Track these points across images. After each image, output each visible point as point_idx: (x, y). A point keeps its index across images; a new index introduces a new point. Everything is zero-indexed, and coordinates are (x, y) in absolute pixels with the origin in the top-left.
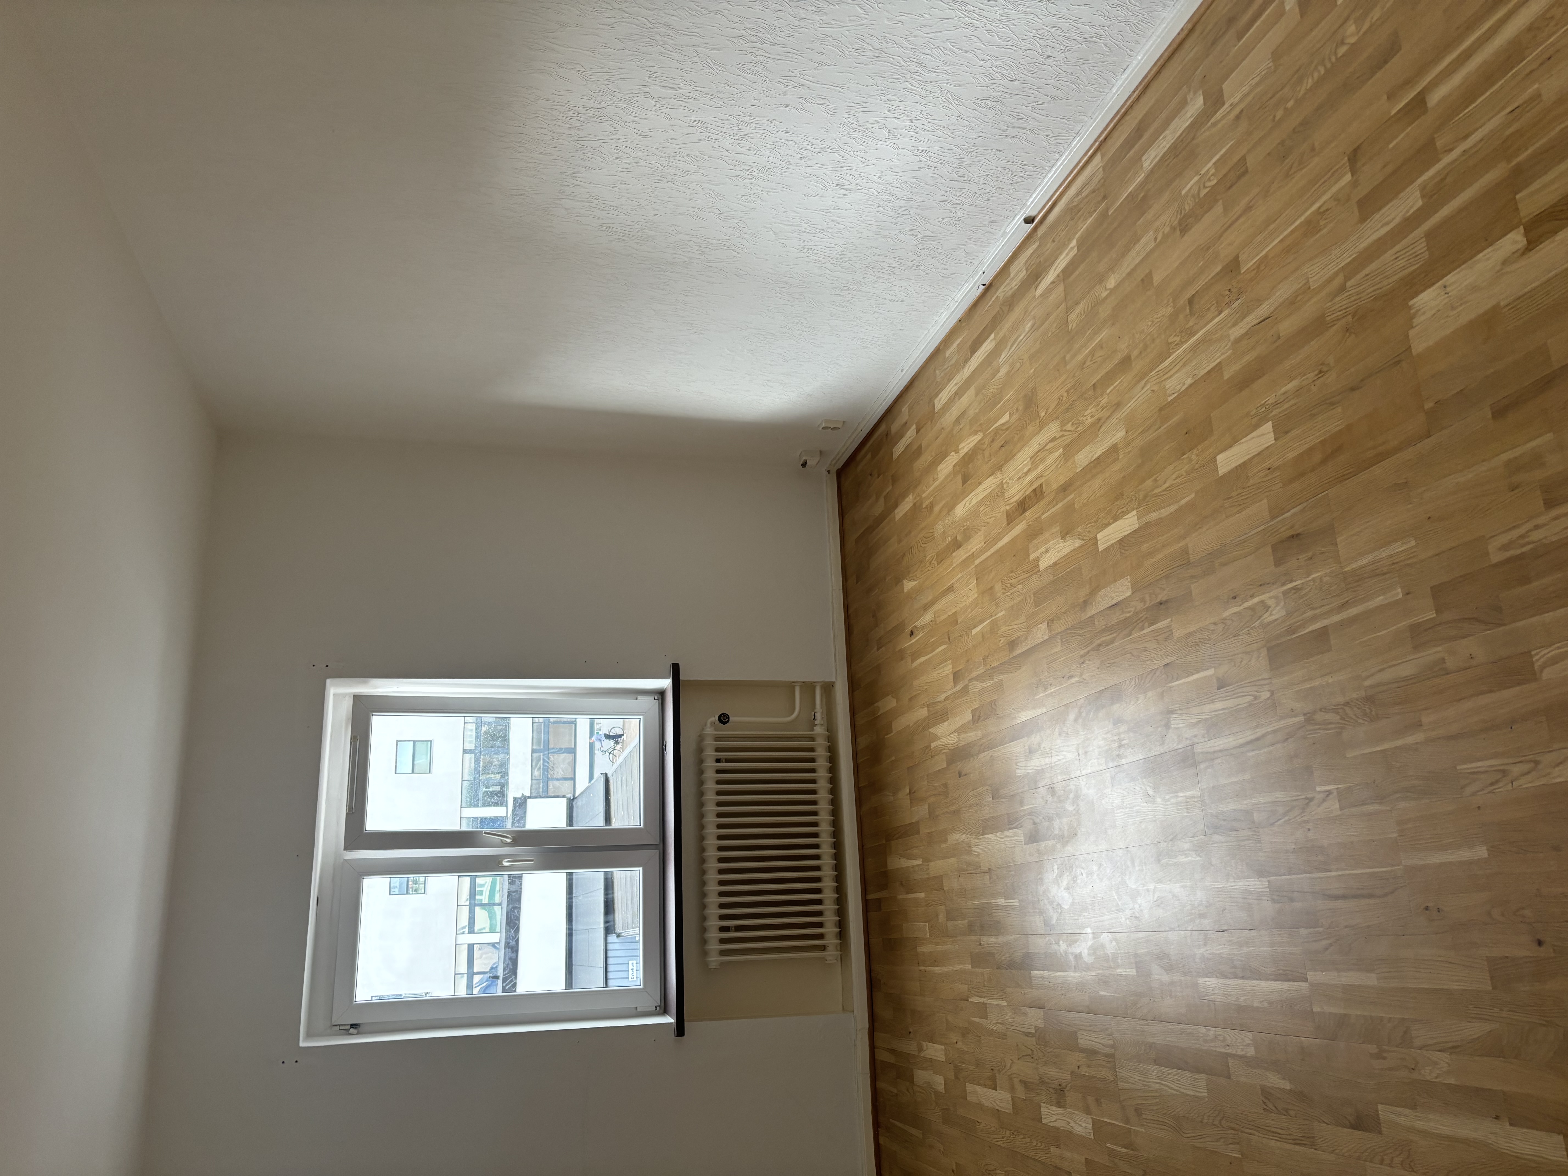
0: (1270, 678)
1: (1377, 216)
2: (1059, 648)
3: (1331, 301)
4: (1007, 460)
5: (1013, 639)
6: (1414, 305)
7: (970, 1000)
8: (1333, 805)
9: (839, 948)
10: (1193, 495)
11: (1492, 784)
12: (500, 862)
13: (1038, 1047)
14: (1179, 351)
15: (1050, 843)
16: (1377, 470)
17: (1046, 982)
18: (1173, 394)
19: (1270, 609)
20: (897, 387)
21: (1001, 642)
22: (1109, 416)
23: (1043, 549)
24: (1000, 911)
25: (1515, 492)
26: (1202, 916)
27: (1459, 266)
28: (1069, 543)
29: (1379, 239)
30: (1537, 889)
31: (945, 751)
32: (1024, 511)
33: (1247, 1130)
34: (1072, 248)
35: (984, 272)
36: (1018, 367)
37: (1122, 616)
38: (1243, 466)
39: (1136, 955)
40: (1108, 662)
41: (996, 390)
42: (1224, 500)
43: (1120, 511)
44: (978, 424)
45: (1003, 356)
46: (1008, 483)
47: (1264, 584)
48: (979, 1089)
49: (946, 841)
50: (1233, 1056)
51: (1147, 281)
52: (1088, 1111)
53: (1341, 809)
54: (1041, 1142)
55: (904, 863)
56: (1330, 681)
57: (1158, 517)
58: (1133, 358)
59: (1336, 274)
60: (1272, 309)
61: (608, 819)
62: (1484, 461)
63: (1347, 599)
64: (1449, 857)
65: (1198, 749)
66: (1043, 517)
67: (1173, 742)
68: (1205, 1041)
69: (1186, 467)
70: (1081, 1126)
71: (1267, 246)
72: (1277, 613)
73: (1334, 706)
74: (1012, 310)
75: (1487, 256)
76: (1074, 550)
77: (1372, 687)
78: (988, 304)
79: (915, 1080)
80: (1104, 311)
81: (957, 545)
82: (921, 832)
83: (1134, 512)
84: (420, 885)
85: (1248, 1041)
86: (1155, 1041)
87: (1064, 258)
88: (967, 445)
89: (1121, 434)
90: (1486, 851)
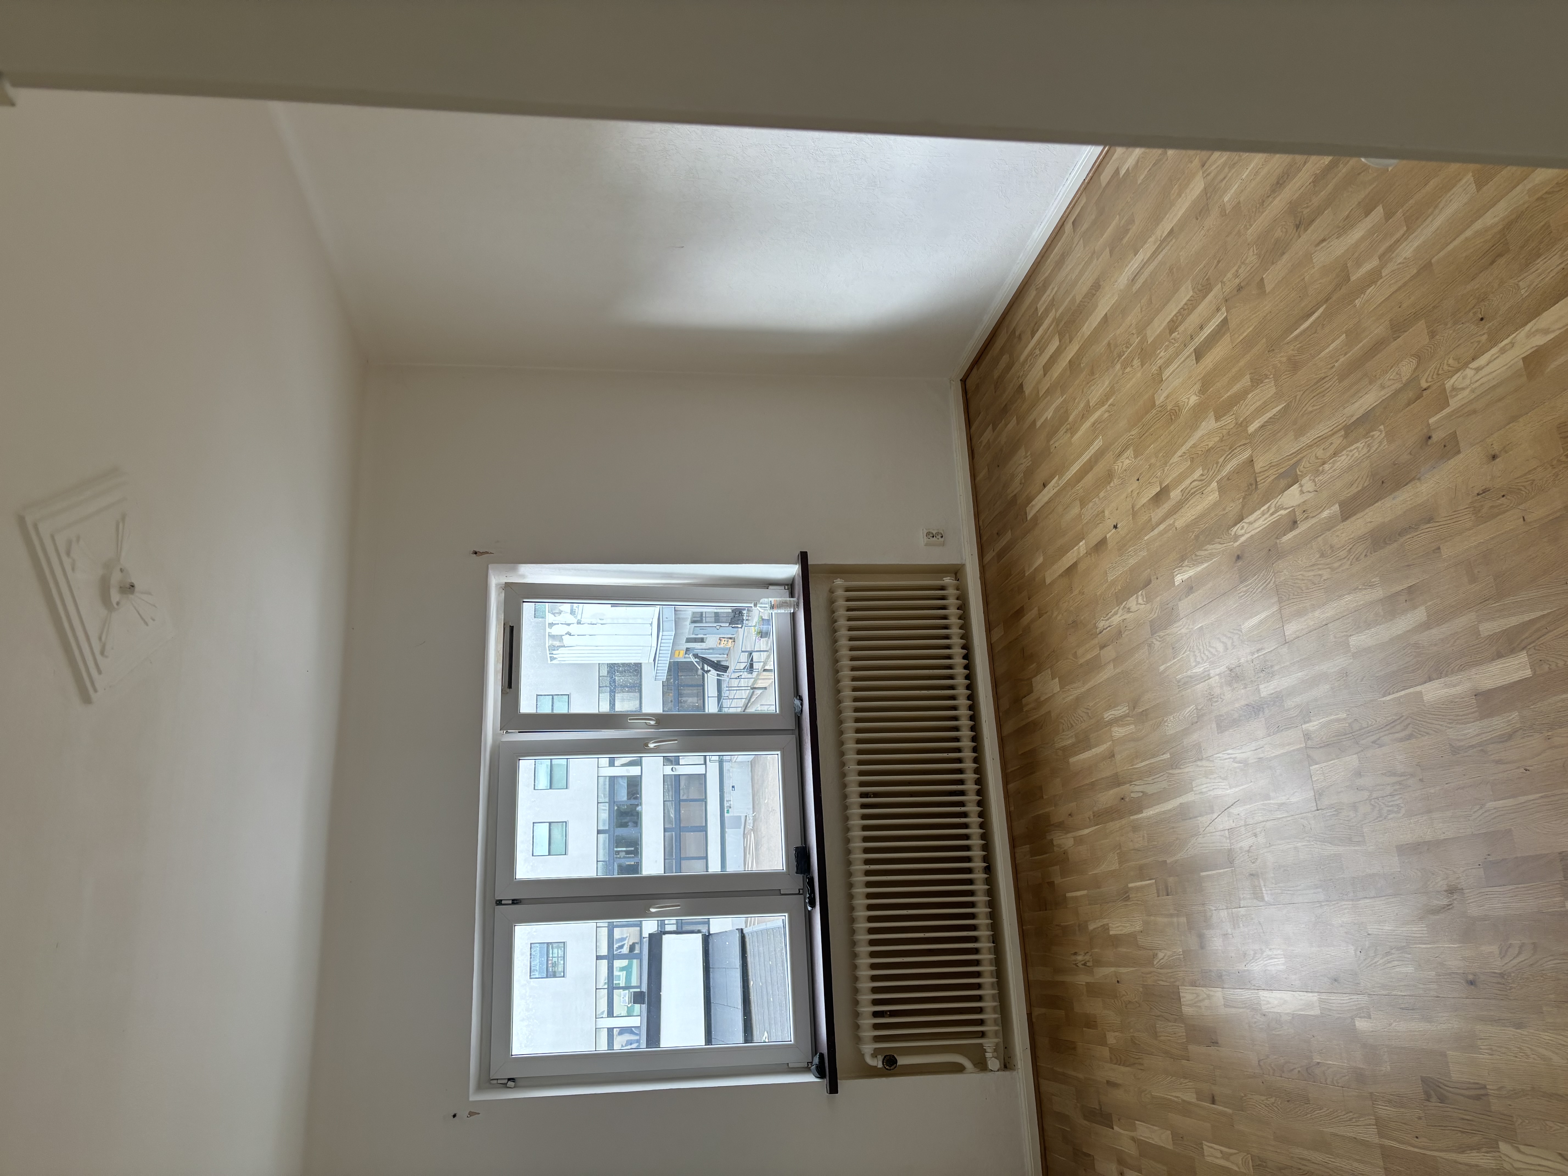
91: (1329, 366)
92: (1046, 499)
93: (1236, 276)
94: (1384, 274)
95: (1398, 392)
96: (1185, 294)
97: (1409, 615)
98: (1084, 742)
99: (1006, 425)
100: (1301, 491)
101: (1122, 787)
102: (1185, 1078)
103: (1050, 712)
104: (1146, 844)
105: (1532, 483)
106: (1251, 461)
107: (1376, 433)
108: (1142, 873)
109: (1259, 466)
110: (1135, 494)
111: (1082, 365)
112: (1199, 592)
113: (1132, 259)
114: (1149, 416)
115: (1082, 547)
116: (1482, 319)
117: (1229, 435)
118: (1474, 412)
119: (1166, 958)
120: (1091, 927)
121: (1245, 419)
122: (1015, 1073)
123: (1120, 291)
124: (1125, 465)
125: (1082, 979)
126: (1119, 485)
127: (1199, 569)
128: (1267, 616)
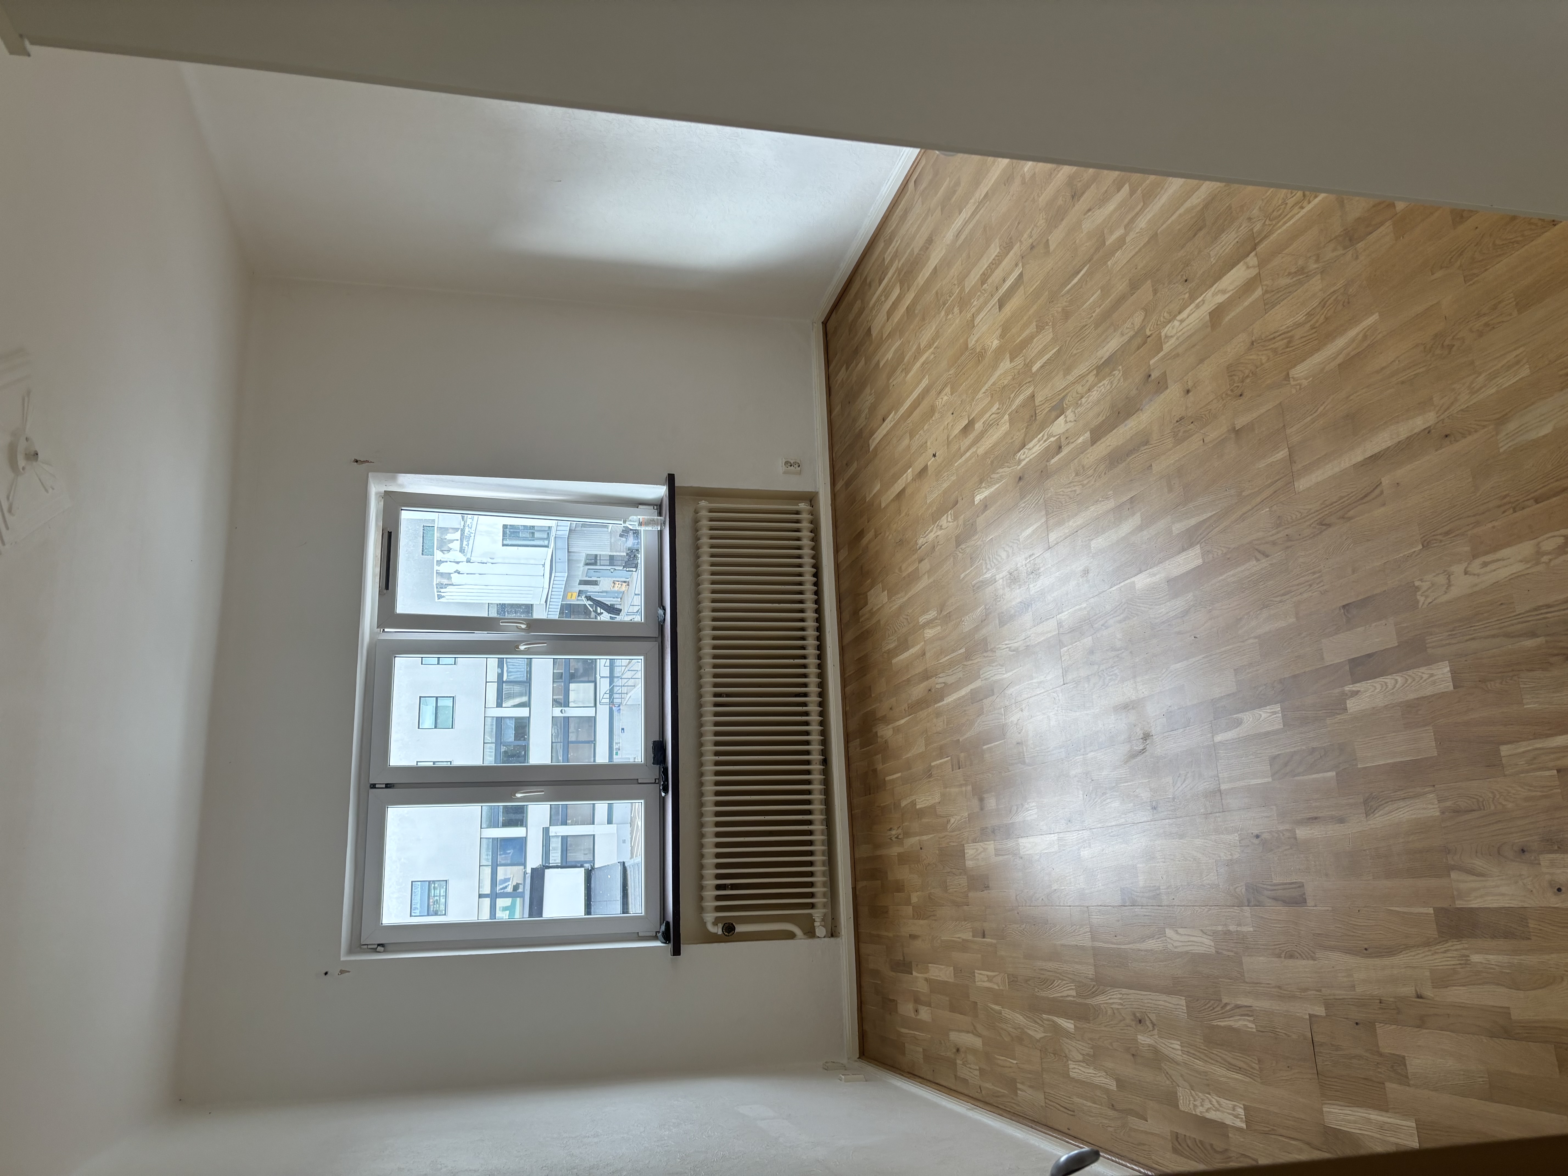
91: (1090, 316)
92: (885, 432)
93: (1031, 237)
94: (1127, 241)
95: (1132, 338)
96: (994, 250)
97: (1130, 521)
98: (904, 645)
99: (857, 365)
100: (1066, 421)
101: (930, 680)
102: (965, 920)
103: (879, 621)
104: (945, 727)
105: (1210, 412)
106: (1033, 396)
107: (1116, 372)
108: (941, 752)
109: (1038, 400)
110: (950, 426)
111: (916, 312)
112: (991, 509)
113: (957, 217)
114: (963, 358)
115: (909, 474)
116: (1186, 281)
117: (1019, 374)
118: (1178, 355)
119: (956, 822)
120: (904, 803)
121: (1031, 360)
122: (839, 939)
123: (947, 245)
124: (944, 401)
125: (895, 850)
126: (939, 418)
127: (992, 489)
128: (1038, 527)
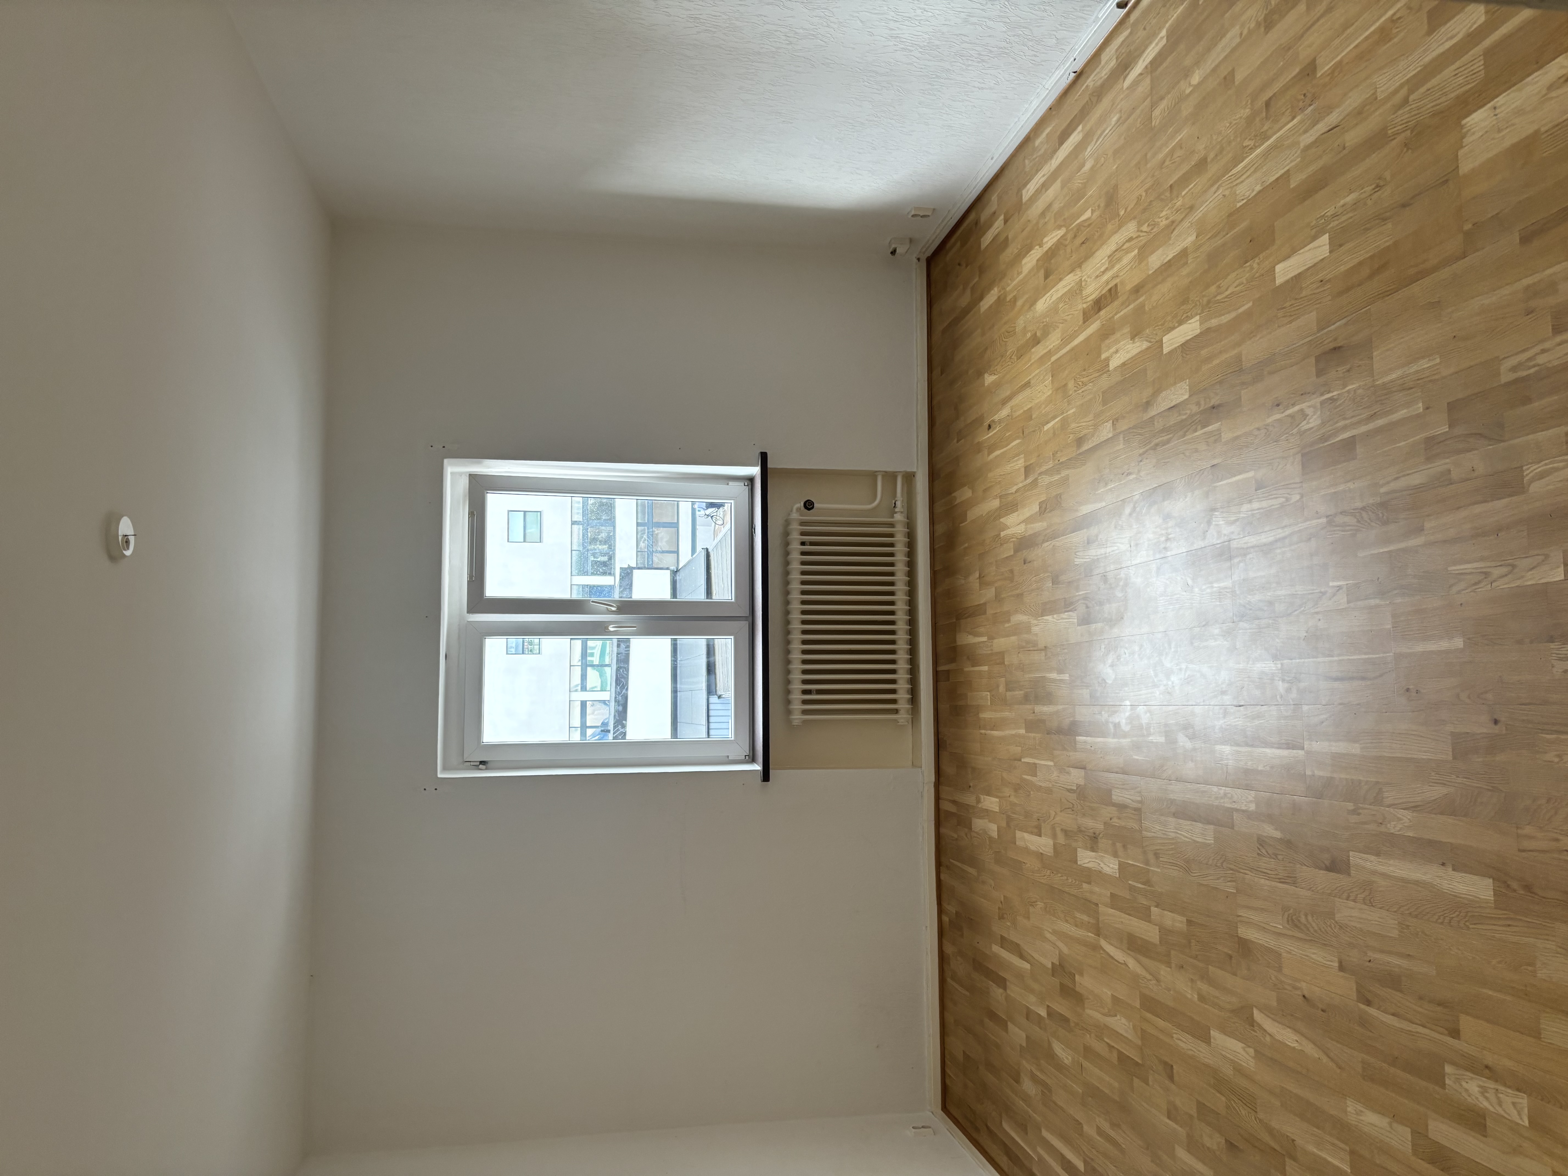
0: (1302, 482)
1: (1443, 29)
2: (1121, 446)
3: (1394, 114)
4: (1087, 257)
5: (1081, 435)
6: (1465, 124)
7: (1023, 760)
8: (1342, 598)
9: (910, 713)
10: (1250, 304)
11: (1476, 584)
12: (607, 628)
13: (1078, 801)
14: (1252, 156)
15: (1100, 625)
16: (1415, 288)
17: (1089, 747)
18: (1243, 200)
19: (1308, 418)
20: (987, 174)
21: (1070, 438)
22: (1182, 220)
23: (1113, 350)
24: (1053, 684)
25: (1530, 316)
26: (1223, 693)
27: (1510, 88)
28: (1138, 344)
29: (1443, 54)
30: (1500, 677)
31: (1013, 539)
32: (1100, 310)
33: (1242, 871)
34: (1162, 38)
35: (1075, 59)
36: (1103, 162)
37: (1179, 418)
38: (1298, 277)
39: (1166, 725)
40: (1163, 461)
41: (1080, 185)
42: (1278, 310)
43: (1185, 316)
44: (1062, 218)
45: (1089, 150)
46: (1087, 281)
47: (1305, 394)
48: (1026, 836)
49: (1009, 621)
50: (1237, 810)
51: (1228, 79)
52: (1115, 855)
53: (1348, 602)
54: (1075, 880)
55: (972, 640)
56: (1352, 487)
57: (1217, 324)
58: (1209, 160)
59: (1401, 86)
60: (1341, 118)
61: (709, 592)
62: (1507, 284)
63: (1375, 411)
64: (1432, 646)
65: (1234, 544)
66: (1116, 317)
67: (1212, 538)
68: (1217, 798)
69: (1248, 275)
70: (1109, 867)
71: (1343, 51)
72: (1314, 421)
73: (1353, 509)
74: (1101, 101)
75: (1536, 80)
76: (1142, 351)
77: (1387, 493)
78: (1077, 93)
79: (973, 827)
80: (1187, 109)
81: (1036, 341)
82: (987, 613)
83: (1198, 317)
84: (535, 646)
85: (1251, 798)
86: (1175, 798)
87: (1153, 48)
88: (1051, 240)
89: (1192, 238)
90: (1462, 643)
